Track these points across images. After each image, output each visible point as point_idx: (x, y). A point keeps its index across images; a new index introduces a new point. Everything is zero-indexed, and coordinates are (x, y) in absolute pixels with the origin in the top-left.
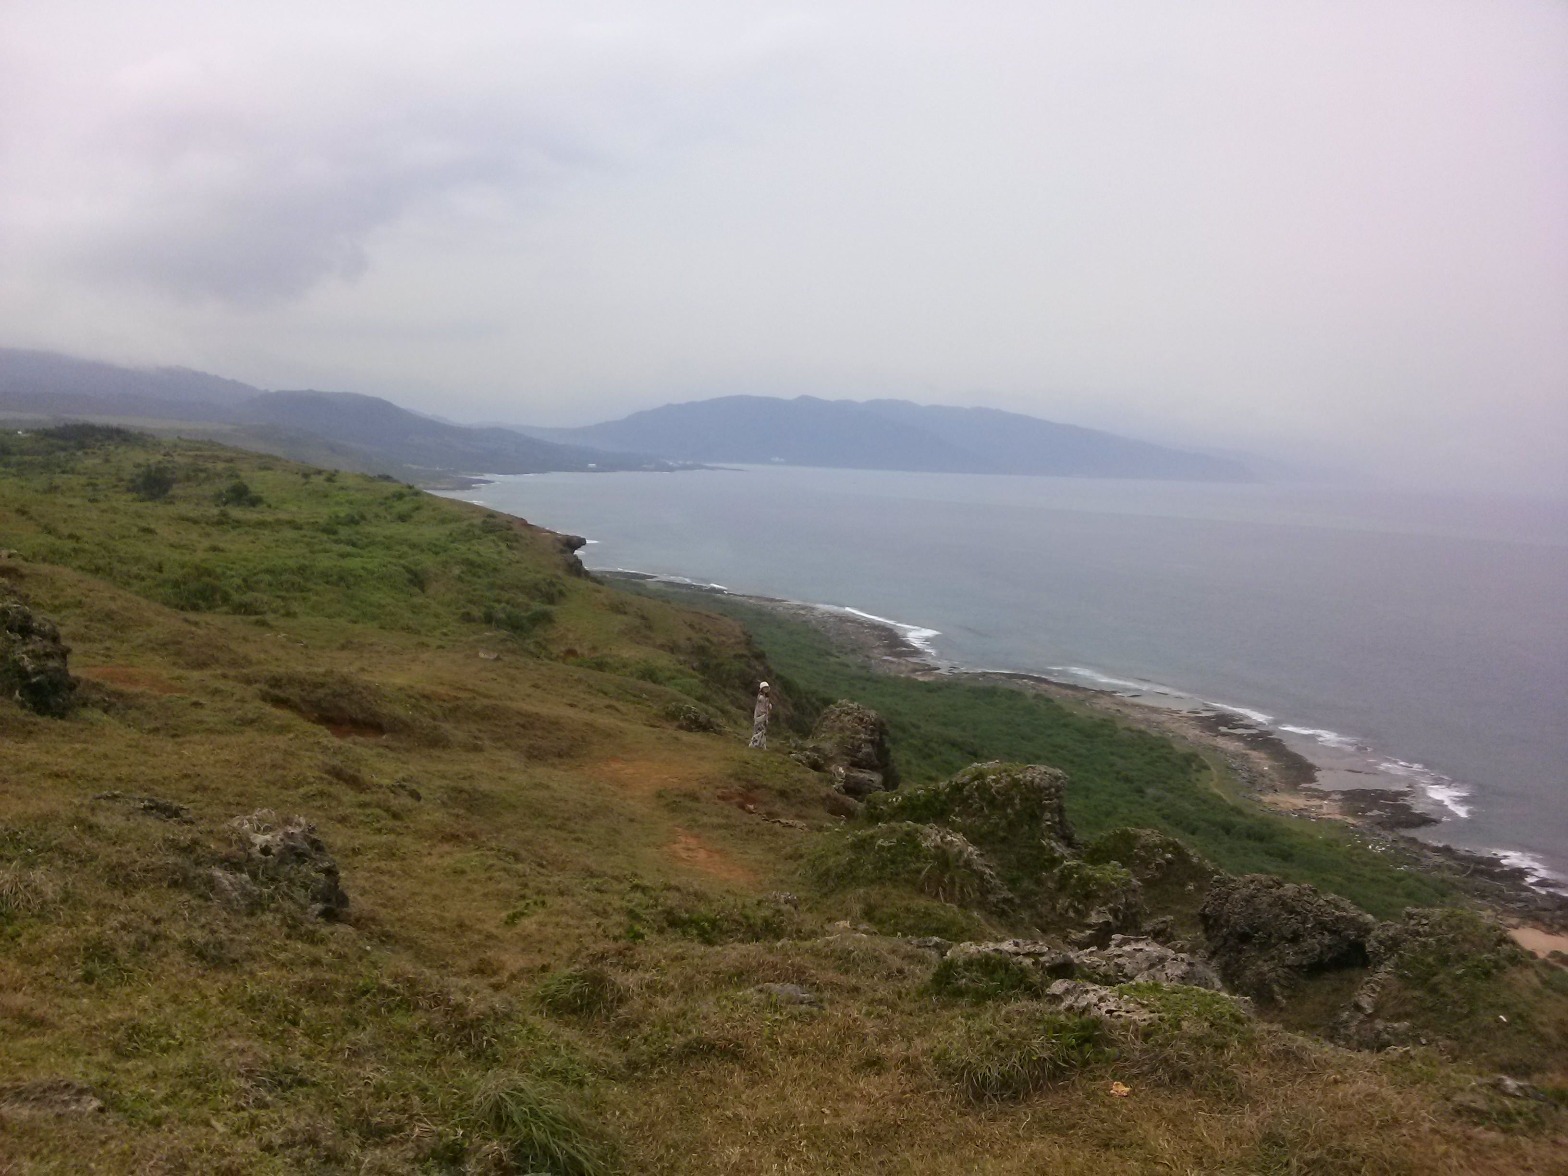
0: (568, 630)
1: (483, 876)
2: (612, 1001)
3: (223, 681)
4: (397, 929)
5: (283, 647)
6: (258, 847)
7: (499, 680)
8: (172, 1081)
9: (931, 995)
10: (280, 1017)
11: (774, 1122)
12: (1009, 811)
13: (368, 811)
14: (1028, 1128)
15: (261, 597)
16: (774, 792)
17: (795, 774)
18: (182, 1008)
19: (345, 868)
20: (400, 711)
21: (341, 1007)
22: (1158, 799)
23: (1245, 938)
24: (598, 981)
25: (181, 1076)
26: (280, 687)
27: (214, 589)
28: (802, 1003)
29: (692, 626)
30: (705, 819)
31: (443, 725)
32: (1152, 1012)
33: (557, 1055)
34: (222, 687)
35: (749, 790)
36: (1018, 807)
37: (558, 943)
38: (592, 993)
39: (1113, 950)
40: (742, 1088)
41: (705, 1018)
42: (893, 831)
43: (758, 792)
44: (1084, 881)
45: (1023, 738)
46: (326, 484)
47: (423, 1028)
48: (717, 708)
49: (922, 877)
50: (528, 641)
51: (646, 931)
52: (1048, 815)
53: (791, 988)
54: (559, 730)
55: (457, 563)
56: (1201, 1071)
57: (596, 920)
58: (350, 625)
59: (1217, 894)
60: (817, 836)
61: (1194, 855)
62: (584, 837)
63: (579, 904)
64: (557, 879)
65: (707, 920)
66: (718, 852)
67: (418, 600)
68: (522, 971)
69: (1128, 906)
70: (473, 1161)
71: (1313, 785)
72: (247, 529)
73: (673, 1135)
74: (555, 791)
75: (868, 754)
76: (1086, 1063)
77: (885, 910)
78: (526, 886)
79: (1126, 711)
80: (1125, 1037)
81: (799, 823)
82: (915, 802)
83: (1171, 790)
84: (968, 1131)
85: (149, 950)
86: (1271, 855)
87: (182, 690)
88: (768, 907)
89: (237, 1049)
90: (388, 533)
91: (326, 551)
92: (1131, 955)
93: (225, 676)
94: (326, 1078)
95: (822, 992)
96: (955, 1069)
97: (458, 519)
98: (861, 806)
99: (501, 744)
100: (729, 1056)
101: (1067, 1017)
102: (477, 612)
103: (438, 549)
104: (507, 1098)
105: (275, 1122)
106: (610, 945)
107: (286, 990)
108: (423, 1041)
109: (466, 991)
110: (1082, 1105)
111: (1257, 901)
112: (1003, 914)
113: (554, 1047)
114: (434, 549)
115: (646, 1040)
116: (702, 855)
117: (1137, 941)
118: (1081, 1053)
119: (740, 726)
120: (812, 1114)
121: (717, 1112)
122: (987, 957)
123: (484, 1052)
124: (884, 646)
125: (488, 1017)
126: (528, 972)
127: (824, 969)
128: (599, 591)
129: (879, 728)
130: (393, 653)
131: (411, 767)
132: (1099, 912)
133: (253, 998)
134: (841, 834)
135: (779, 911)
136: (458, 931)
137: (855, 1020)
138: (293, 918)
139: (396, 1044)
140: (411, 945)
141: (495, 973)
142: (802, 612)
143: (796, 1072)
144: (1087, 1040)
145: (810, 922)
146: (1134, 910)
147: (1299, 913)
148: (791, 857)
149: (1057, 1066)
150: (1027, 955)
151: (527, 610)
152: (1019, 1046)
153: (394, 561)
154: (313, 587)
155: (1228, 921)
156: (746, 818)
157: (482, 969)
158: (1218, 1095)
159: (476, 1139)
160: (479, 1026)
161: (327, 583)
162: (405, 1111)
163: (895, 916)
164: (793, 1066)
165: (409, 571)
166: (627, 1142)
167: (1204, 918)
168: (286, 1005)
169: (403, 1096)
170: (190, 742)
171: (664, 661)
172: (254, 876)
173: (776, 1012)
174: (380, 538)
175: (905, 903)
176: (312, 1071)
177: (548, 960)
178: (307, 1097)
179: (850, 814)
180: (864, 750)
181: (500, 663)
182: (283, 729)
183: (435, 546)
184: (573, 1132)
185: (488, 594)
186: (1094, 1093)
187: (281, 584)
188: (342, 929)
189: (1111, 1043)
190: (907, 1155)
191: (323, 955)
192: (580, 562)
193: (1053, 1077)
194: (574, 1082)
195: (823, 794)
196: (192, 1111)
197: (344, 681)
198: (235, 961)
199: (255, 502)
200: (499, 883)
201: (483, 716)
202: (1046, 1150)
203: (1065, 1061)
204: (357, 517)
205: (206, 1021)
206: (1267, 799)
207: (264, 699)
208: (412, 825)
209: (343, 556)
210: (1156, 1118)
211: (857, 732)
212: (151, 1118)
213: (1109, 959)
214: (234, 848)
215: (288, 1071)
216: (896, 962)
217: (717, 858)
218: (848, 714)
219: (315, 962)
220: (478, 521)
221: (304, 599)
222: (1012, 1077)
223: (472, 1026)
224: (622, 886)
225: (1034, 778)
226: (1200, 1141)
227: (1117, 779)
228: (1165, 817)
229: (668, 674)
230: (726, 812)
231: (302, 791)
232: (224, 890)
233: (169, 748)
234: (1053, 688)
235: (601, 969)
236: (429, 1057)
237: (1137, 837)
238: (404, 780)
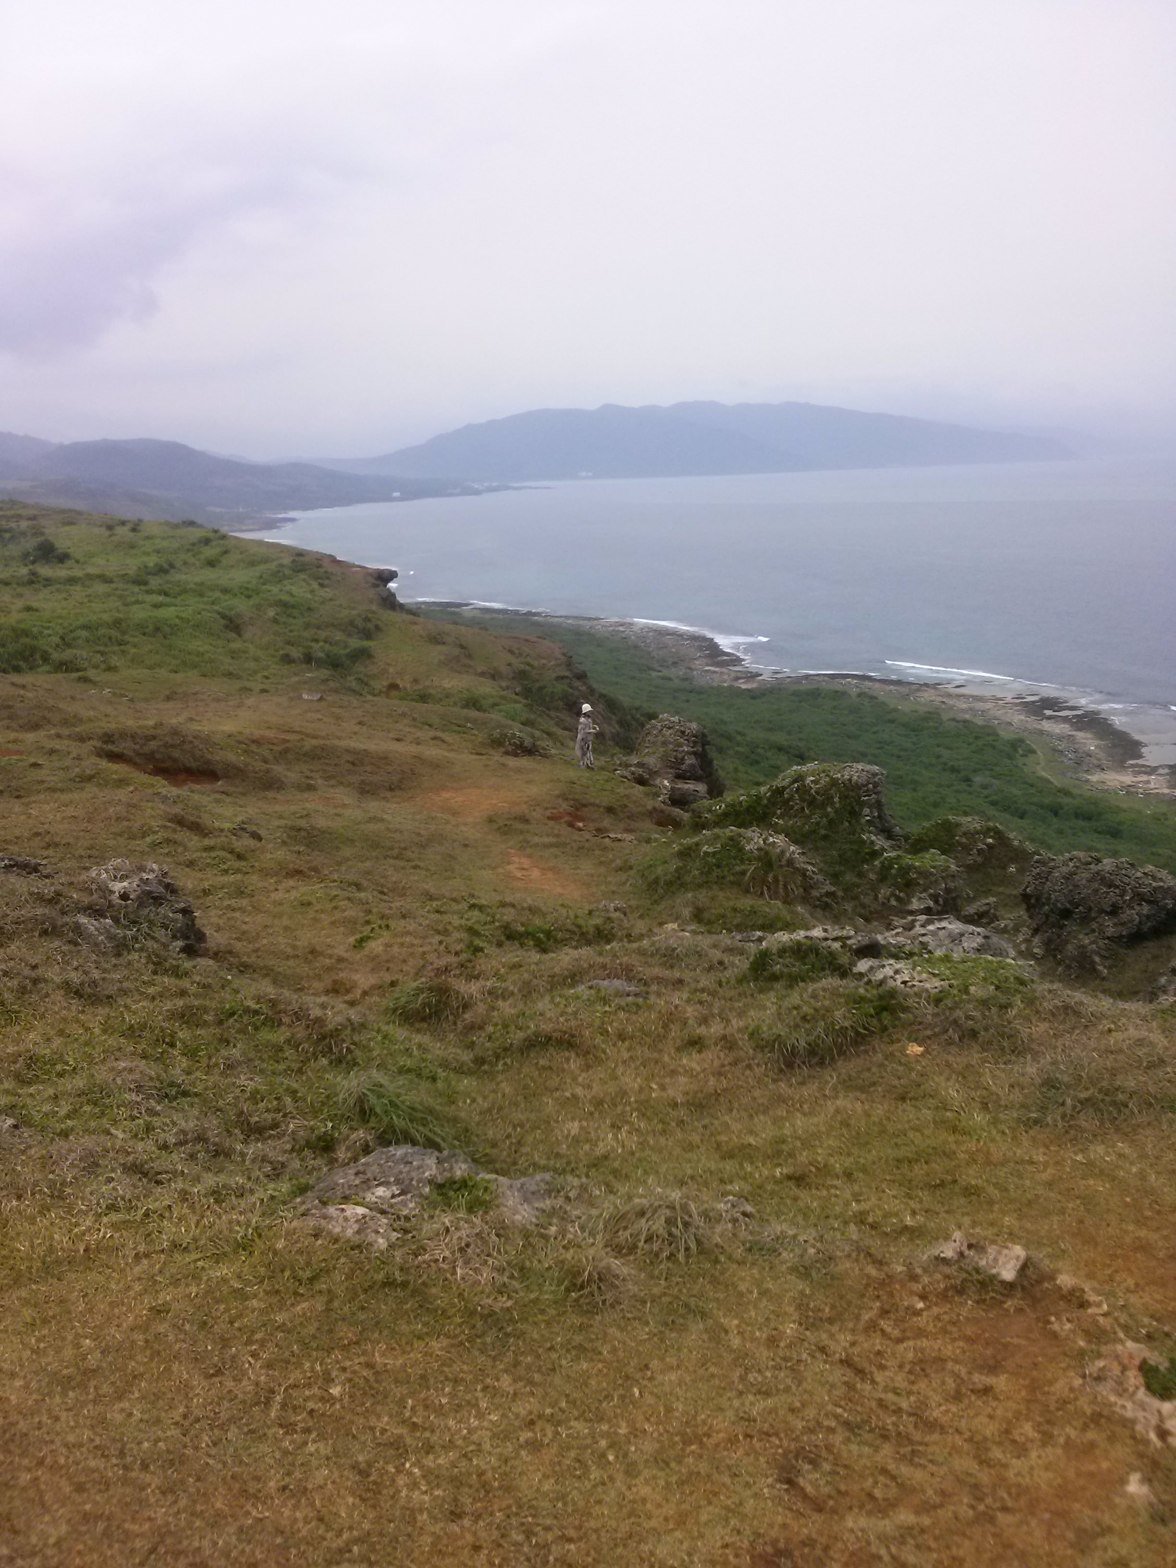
0: (389, 665)
1: (329, 906)
2: (458, 1008)
3: (58, 741)
4: (253, 959)
5: (111, 703)
6: (117, 894)
7: (325, 719)
8: (71, 1100)
9: (748, 982)
10: (158, 1040)
11: (607, 1099)
12: (829, 809)
13: (213, 854)
14: (834, 1088)
15: (80, 653)
16: (601, 809)
17: (621, 790)
18: (69, 1040)
19: (199, 908)
20: (231, 757)
21: (211, 1029)
22: (985, 787)
23: (1066, 914)
24: (443, 991)
25: (79, 1096)
26: (113, 742)
27: (33, 650)
28: (628, 995)
29: (511, 652)
30: (536, 839)
31: (275, 767)
32: (943, 980)
33: (411, 1056)
34: (57, 747)
35: (577, 809)
36: (837, 805)
37: (404, 961)
38: (439, 1001)
39: (918, 930)
40: (578, 1072)
41: (541, 1015)
42: (717, 837)
43: (585, 809)
44: (905, 871)
45: (849, 737)
46: (131, 534)
47: (288, 1041)
48: (543, 731)
49: (747, 878)
50: (349, 678)
51: (484, 945)
52: (866, 811)
53: (618, 984)
54: (388, 764)
55: (271, 606)
56: (986, 1029)
57: (438, 938)
58: (173, 675)
59: (1038, 874)
60: (645, 848)
61: (1014, 837)
62: (422, 864)
63: (420, 925)
64: (398, 904)
65: (542, 932)
66: (550, 869)
67: (236, 645)
68: (373, 987)
69: (948, 891)
70: (344, 1148)
71: (1140, 762)
72: (58, 586)
73: (519, 1116)
74: (389, 823)
75: (692, 766)
76: (884, 1029)
77: (713, 911)
78: (369, 912)
79: (951, 702)
80: (918, 1003)
81: (628, 837)
82: (738, 808)
83: (997, 777)
84: (780, 1094)
85: (31, 992)
86: (1099, 833)
87: (18, 752)
88: (599, 916)
89: (124, 1069)
90: (197, 579)
91: (137, 602)
92: (934, 933)
93: (59, 736)
94: (206, 1089)
95: (649, 986)
96: (767, 1042)
97: (265, 560)
98: (686, 816)
99: (332, 782)
100: (565, 1045)
101: (866, 990)
102: (296, 653)
103: (250, 593)
104: (368, 1093)
105: (168, 1125)
106: (452, 959)
107: (160, 1017)
108: (289, 1053)
109: (323, 1006)
110: (881, 1065)
111: (1077, 877)
112: (826, 907)
113: (407, 1050)
114: (246, 592)
115: (490, 1038)
116: (536, 873)
117: (940, 920)
118: (880, 1020)
119: (567, 747)
120: (641, 1089)
121: (557, 1094)
122: (799, 944)
123: (345, 1058)
124: (706, 656)
125: (345, 1027)
126: (379, 988)
127: (650, 966)
128: (415, 623)
129: (701, 740)
130: (218, 700)
131: (248, 810)
132: (920, 898)
133: (132, 1026)
134: (668, 844)
135: (609, 918)
136: (310, 957)
137: (676, 1007)
138: (157, 956)
139: (265, 1056)
140: (268, 972)
141: (348, 991)
142: (621, 629)
143: (626, 1055)
144: (885, 1009)
145: (640, 926)
146: (954, 895)
147: (1117, 887)
148: (621, 869)
149: (858, 1033)
150: (835, 939)
151: (346, 647)
152: (823, 1018)
153: (208, 607)
154: (131, 639)
155: (1049, 899)
156: (576, 835)
157: (335, 989)
158: (1003, 1049)
159: (344, 1129)
160: (338, 1036)
161: (144, 634)
162: (278, 1110)
163: (723, 916)
164: (622, 1050)
165: (224, 616)
166: (478, 1124)
167: (1026, 897)
168: (162, 1030)
169: (276, 1098)
170: (34, 802)
171: (486, 688)
172: (116, 920)
173: (604, 1005)
174: (192, 586)
175: (731, 903)
176: (193, 1084)
177: (397, 976)
178: (192, 1105)
179: (677, 824)
180: (687, 762)
181: (323, 704)
182: (122, 783)
183: (247, 589)
184: (429, 1118)
185: (306, 634)
186: (892, 1054)
187: (99, 639)
188: (204, 963)
189: (906, 1009)
190: (727, 1118)
191: (188, 986)
192: (394, 595)
193: (855, 1043)
194: (428, 1078)
195: (649, 807)
196: (93, 1124)
197: (175, 732)
198: (109, 997)
199: (63, 558)
200: (344, 911)
201: (313, 756)
202: (849, 1106)
203: (865, 1029)
204: (166, 566)
205: (94, 1048)
206: (1094, 778)
207: (99, 755)
208: (256, 864)
209: (156, 606)
210: (947, 1072)
211: (680, 745)
212: (58, 1131)
213: (914, 938)
214: (95, 896)
215: (172, 1085)
216: (716, 955)
217: (550, 875)
218: (670, 728)
219: (183, 993)
220: (287, 561)
221: (123, 652)
222: (818, 1045)
223: (332, 1036)
224: (460, 907)
225: (852, 776)
226: (986, 1089)
227: (944, 770)
228: (994, 803)
229: (491, 701)
230: (556, 832)
231: (148, 839)
232: (91, 935)
233: (17, 809)
234: (877, 685)
235: (445, 980)
236: (295, 1066)
237: (958, 825)
238: (243, 823)
